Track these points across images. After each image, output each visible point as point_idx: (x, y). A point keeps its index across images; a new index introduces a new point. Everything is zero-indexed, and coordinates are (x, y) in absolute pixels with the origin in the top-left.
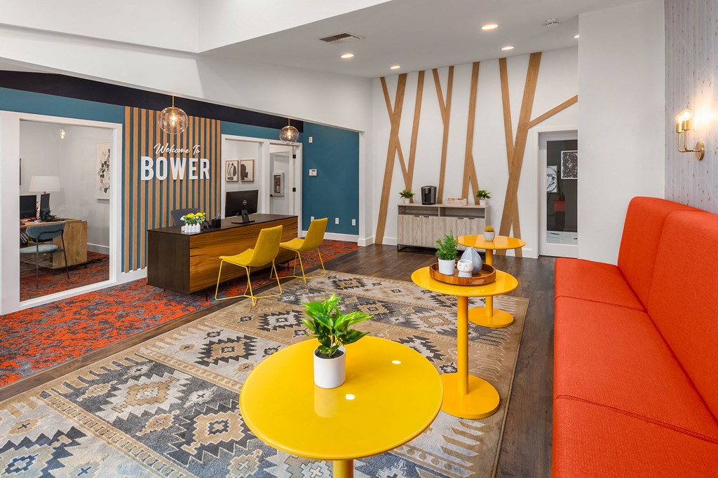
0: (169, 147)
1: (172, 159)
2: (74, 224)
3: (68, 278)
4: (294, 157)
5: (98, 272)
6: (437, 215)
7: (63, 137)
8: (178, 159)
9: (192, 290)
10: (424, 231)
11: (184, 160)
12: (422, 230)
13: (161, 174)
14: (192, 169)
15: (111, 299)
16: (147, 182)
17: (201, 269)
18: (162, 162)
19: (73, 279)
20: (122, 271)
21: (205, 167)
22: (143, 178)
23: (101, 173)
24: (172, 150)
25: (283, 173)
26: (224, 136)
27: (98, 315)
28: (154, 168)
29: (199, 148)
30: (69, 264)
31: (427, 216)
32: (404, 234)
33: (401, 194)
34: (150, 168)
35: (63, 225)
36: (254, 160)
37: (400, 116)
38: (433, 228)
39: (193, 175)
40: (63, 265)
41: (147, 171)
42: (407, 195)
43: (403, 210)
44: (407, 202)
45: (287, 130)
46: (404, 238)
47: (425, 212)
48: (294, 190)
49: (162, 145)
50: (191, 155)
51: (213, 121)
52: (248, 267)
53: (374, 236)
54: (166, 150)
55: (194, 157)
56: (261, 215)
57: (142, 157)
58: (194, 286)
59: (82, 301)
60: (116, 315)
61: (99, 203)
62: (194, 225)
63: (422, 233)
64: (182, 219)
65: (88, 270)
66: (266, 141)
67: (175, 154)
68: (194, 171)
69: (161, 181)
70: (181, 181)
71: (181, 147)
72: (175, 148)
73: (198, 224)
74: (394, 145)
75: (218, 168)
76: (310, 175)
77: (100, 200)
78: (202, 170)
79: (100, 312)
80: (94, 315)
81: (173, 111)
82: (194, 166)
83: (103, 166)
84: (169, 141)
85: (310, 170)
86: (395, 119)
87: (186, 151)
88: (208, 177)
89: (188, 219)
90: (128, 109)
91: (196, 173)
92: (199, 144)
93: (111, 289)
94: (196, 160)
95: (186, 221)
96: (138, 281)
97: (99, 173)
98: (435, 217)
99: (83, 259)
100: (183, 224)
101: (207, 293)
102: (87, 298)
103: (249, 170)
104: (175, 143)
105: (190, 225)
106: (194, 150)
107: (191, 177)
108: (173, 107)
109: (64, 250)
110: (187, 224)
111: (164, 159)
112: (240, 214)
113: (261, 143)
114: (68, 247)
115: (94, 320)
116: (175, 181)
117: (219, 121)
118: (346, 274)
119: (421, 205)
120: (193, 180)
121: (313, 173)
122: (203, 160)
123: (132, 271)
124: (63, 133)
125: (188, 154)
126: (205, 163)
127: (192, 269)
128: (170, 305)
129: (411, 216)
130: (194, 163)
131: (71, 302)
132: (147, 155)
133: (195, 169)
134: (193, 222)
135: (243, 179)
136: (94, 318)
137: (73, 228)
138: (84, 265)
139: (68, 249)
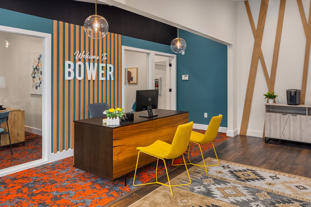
0: (85, 54)
1: (87, 64)
2: (16, 113)
3: (12, 154)
4: (170, 65)
5: (33, 149)
6: (305, 114)
7: (7, 46)
8: (92, 64)
9: (114, 177)
10: (292, 128)
11: (96, 64)
12: (289, 127)
13: (80, 76)
14: (101, 72)
15: (45, 177)
16: (69, 81)
17: (121, 158)
18: (80, 65)
19: (15, 155)
20: (52, 152)
21: (110, 71)
22: (67, 78)
23: (33, 75)
24: (87, 57)
25: (161, 78)
26: (124, 47)
27: (37, 194)
28: (74, 70)
29: (106, 56)
30: (12, 143)
31: (295, 114)
32: (272, 128)
33: (265, 95)
34: (71, 70)
35: (8, 113)
36: (137, 68)
37: (263, 32)
38: (301, 124)
39: (102, 77)
40: (8, 143)
41: (69, 73)
42: (271, 96)
43: (269, 109)
44: (271, 102)
45: (177, 41)
46: (272, 132)
47: (292, 111)
48: (170, 90)
49: (80, 52)
50: (100, 61)
51: (116, 35)
52: (164, 159)
53: (239, 128)
54: (83, 56)
55: (102, 62)
56: (161, 110)
57: (66, 61)
58: (117, 173)
59: (23, 178)
60: (52, 197)
61: (32, 96)
62: (114, 119)
63: (289, 129)
64: (105, 113)
65: (25, 147)
66: (153, 53)
67: (89, 60)
68: (102, 74)
69: (80, 81)
70: (94, 81)
71: (94, 55)
72: (89, 55)
73: (118, 118)
74: (257, 56)
75: (120, 72)
76: (183, 79)
77: (33, 95)
78: (109, 73)
79: (38, 192)
80: (33, 195)
81: (96, 18)
82: (102, 70)
83: (34, 70)
84: (85, 50)
85: (183, 76)
86: (258, 34)
87: (97, 58)
88: (112, 79)
89: (109, 113)
90: (55, 22)
91: (105, 75)
92: (106, 53)
93: (44, 167)
94: (104, 65)
95: (108, 115)
96: (64, 160)
97: (32, 75)
98: (303, 116)
99: (22, 139)
100: (105, 117)
101: (125, 178)
102: (26, 175)
103: (134, 75)
104: (89, 51)
105: (111, 119)
106: (102, 57)
107: (101, 78)
108: (96, 15)
109: (8, 133)
110: (108, 118)
111: (81, 63)
112: (146, 109)
113: (148, 54)
114: (12, 130)
115: (33, 200)
116: (89, 81)
117: (120, 35)
118: (237, 165)
119: (286, 105)
120: (102, 81)
121: (185, 77)
122: (109, 65)
123: (59, 152)
124: (7, 44)
125: (98, 60)
126: (110, 68)
127: (115, 158)
128: (95, 188)
129: (278, 114)
130: (102, 67)
131: (14, 178)
132: (69, 60)
133: (103, 72)
134: (114, 116)
135: (129, 82)
136: (34, 198)
137: (15, 115)
138: (23, 144)
139: (12, 131)
